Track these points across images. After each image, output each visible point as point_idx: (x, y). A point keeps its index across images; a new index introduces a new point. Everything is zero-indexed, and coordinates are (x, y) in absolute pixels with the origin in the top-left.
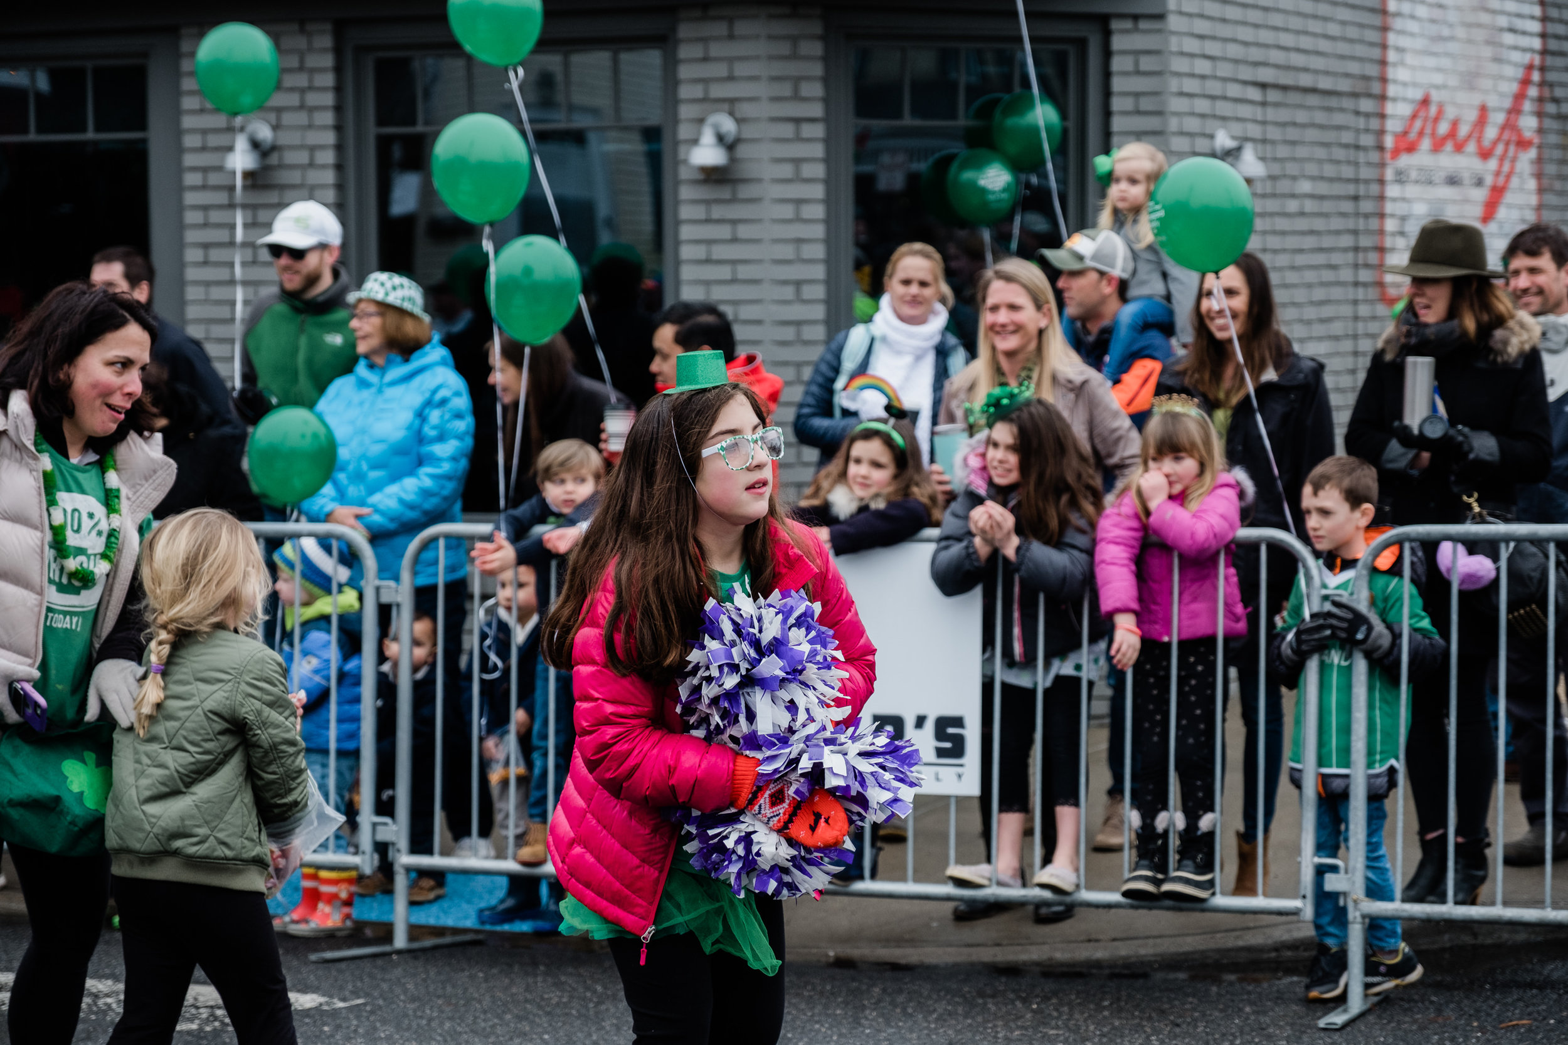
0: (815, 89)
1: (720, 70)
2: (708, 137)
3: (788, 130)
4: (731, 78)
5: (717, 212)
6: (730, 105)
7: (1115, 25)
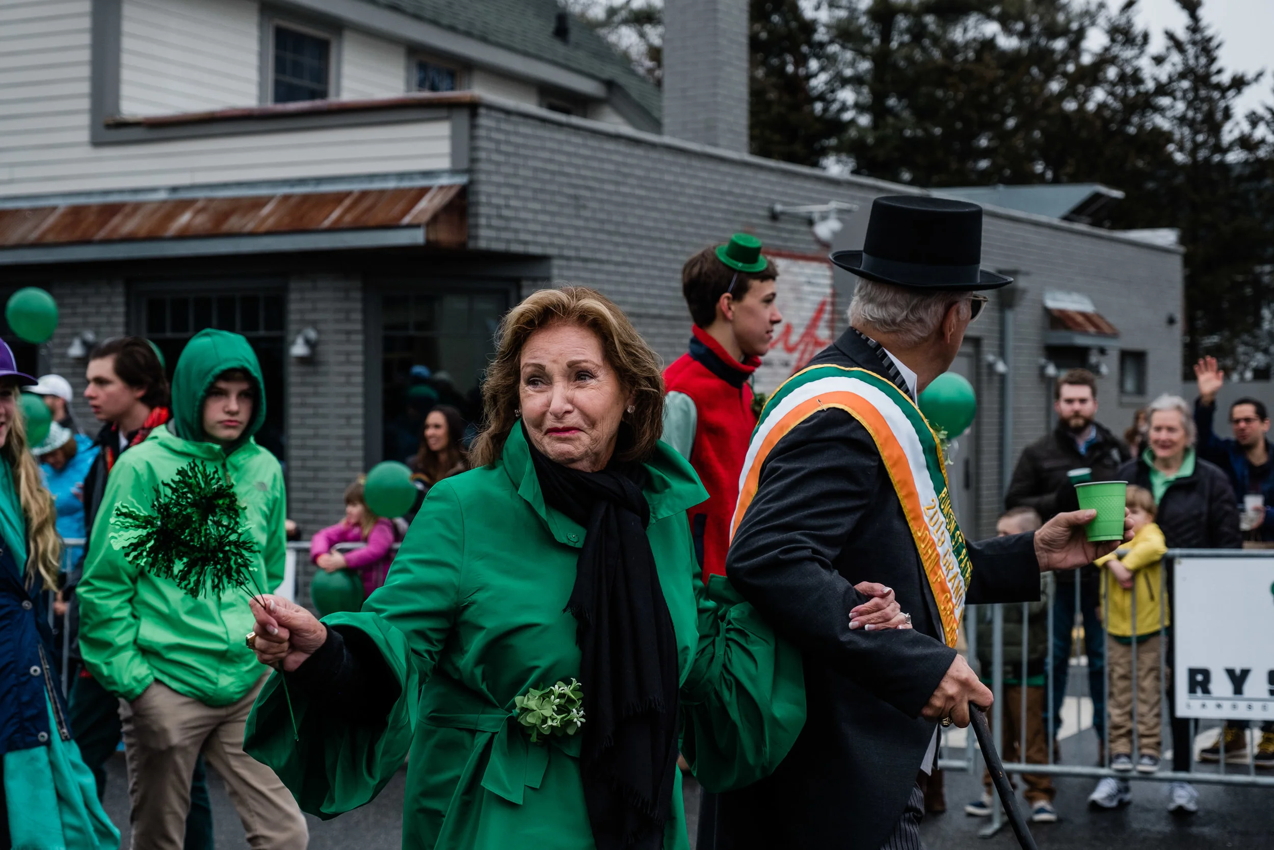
0: (358, 316)
1: (309, 306)
2: (300, 341)
3: (343, 337)
4: (314, 310)
5: (309, 379)
6: (314, 324)
7: (524, 283)
